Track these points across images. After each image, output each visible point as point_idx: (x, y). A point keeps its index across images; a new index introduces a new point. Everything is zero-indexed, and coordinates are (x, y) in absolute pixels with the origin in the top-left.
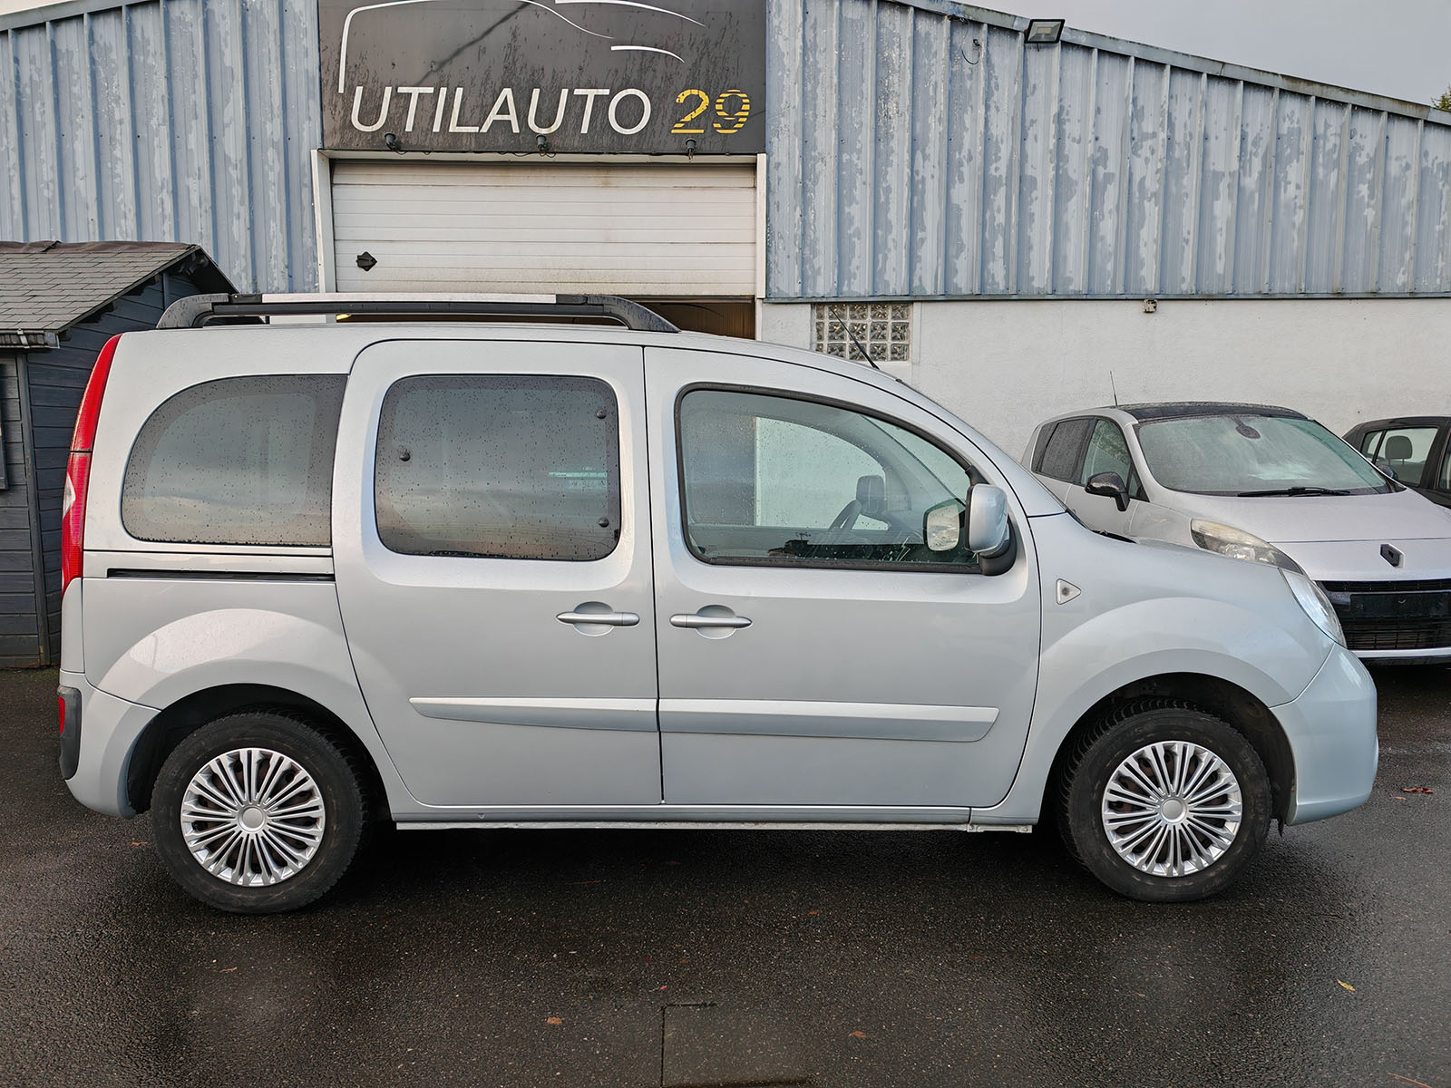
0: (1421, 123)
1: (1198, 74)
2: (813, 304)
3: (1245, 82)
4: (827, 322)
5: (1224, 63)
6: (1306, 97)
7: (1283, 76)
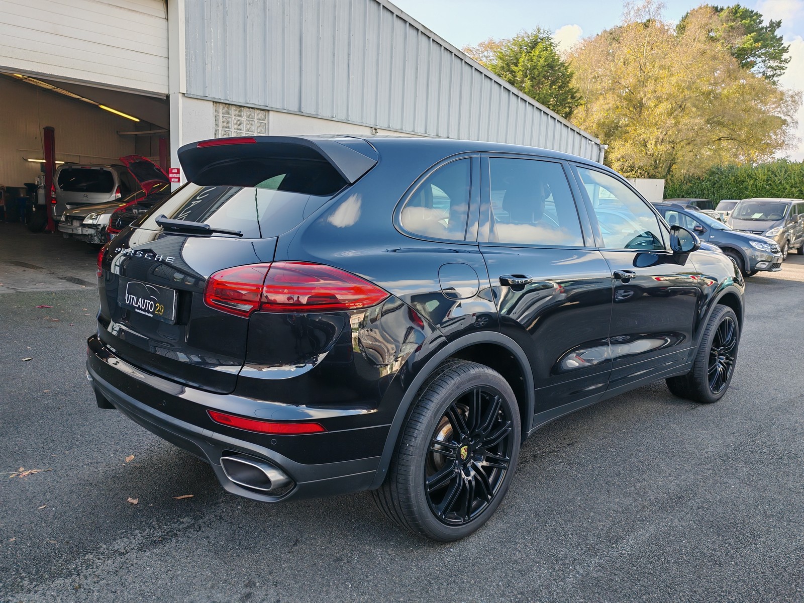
0: (464, 62)
1: (392, 13)
2: (213, 102)
3: (409, 23)
4: (221, 115)
5: (402, 11)
6: (429, 38)
7: (422, 25)
